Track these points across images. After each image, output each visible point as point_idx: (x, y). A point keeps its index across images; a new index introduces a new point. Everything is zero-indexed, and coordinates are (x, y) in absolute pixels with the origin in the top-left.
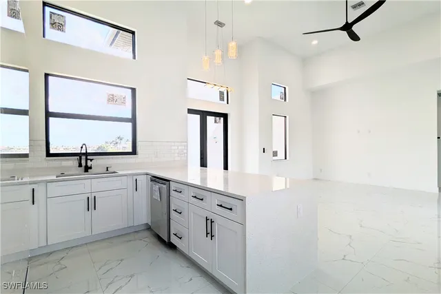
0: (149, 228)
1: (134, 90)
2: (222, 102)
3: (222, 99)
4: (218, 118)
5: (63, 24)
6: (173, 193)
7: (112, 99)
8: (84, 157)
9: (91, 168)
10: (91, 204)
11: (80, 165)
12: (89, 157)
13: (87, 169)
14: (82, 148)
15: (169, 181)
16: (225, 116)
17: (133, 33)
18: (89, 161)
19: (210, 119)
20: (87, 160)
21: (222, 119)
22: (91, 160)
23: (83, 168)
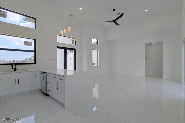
0: (40, 90)
1: (35, 40)
2: (73, 44)
3: (73, 43)
4: (71, 50)
5: (5, 15)
6: (48, 77)
7: (26, 43)
8: (14, 65)
9: (17, 69)
10: (17, 82)
11: (13, 68)
12: (16, 65)
13: (15, 69)
14: (13, 61)
15: (46, 73)
16: (75, 50)
17: (35, 19)
18: (16, 67)
19: (68, 51)
20: (15, 66)
21: (73, 51)
22: (17, 66)
23: (14, 69)
